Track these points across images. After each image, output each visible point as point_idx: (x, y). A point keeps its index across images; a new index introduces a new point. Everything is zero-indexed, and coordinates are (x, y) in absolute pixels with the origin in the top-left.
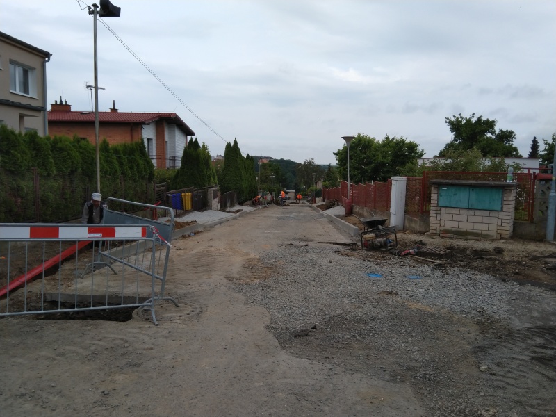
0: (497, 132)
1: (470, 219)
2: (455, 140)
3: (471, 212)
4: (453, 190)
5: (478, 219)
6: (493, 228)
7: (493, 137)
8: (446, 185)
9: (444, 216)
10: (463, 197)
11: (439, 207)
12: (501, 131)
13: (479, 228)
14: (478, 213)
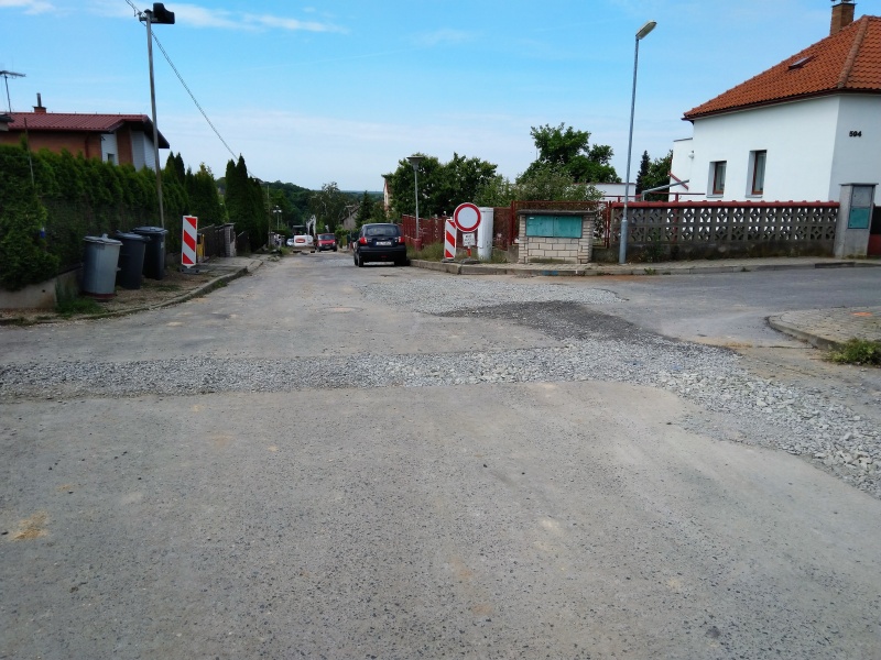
0: (591, 149)
1: (556, 247)
2: (542, 159)
3: (555, 241)
4: (540, 219)
5: (561, 247)
6: (574, 253)
7: (586, 154)
8: (534, 215)
9: (532, 246)
10: (549, 226)
11: (527, 237)
12: (595, 147)
13: (563, 255)
14: (561, 241)
